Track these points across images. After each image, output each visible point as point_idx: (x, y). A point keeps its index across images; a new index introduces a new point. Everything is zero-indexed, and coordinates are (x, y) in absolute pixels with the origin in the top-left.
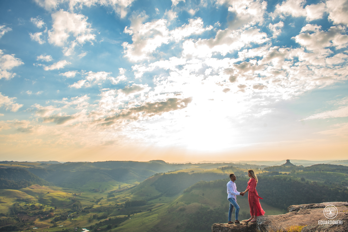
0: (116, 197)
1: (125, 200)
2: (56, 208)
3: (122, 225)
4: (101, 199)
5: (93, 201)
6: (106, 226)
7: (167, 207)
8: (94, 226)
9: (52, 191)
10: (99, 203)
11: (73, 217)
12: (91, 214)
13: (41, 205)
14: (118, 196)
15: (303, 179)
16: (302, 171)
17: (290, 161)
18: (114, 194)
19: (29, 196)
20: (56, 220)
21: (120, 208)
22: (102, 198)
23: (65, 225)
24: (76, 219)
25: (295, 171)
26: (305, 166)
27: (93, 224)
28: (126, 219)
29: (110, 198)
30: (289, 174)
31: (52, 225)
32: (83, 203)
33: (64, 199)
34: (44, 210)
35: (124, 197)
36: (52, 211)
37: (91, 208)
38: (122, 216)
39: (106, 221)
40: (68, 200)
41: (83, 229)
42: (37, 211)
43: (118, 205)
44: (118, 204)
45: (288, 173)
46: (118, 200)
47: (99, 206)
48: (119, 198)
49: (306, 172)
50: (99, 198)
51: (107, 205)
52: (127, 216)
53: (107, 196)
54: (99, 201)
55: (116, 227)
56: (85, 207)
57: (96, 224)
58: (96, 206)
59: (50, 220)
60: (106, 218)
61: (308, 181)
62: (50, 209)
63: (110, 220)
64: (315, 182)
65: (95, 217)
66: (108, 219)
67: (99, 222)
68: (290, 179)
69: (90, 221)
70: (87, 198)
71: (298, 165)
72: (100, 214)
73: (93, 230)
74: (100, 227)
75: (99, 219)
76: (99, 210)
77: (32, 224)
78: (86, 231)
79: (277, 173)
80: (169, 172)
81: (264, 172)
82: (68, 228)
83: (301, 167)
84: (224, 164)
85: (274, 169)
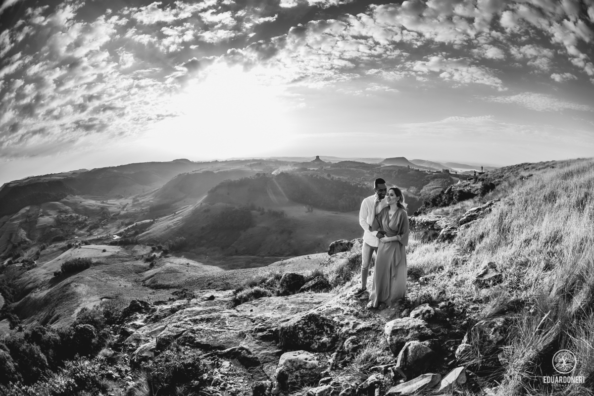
0: (140, 201)
1: (149, 205)
2: (89, 217)
3: (148, 230)
4: (126, 205)
5: (120, 208)
6: (134, 231)
7: (191, 209)
8: (123, 232)
9: (84, 200)
10: (125, 209)
11: (104, 225)
12: (119, 221)
13: (77, 215)
14: (143, 200)
15: (329, 176)
16: (329, 167)
17: (320, 158)
18: (138, 198)
19: (67, 207)
20: (91, 228)
21: (145, 213)
22: (128, 204)
23: (99, 232)
24: (107, 227)
25: (322, 167)
26: (333, 162)
27: (122, 230)
28: (151, 224)
29: (135, 203)
30: (317, 171)
31: (88, 233)
32: (110, 210)
33: (94, 208)
34: (80, 220)
35: (148, 202)
36: (86, 220)
37: (118, 214)
38: (148, 221)
39: (133, 227)
40: (98, 208)
41: (114, 236)
42: (75, 221)
43: (143, 210)
44: (143, 208)
45: (316, 169)
46: (142, 205)
47: (126, 212)
48: (143, 202)
49: (333, 169)
50: (124, 204)
51: (132, 210)
52: (152, 220)
53: (132, 201)
54: (124, 207)
55: (143, 232)
56: (113, 214)
57: (125, 230)
58: (122, 213)
59: (86, 229)
60: (133, 223)
61: (333, 177)
62: (84, 219)
63: (136, 225)
65: (122, 224)
66: (134, 224)
67: (127, 228)
68: (317, 175)
69: (119, 228)
70: (114, 205)
71: (327, 162)
72: (127, 221)
73: (123, 236)
74: (129, 233)
75: (127, 225)
76: (126, 216)
77: (74, 234)
78: (117, 237)
79: (305, 169)
80: (193, 171)
81: (293, 168)
82: (101, 236)
83: (329, 164)
84: (254, 160)
85: (304, 165)
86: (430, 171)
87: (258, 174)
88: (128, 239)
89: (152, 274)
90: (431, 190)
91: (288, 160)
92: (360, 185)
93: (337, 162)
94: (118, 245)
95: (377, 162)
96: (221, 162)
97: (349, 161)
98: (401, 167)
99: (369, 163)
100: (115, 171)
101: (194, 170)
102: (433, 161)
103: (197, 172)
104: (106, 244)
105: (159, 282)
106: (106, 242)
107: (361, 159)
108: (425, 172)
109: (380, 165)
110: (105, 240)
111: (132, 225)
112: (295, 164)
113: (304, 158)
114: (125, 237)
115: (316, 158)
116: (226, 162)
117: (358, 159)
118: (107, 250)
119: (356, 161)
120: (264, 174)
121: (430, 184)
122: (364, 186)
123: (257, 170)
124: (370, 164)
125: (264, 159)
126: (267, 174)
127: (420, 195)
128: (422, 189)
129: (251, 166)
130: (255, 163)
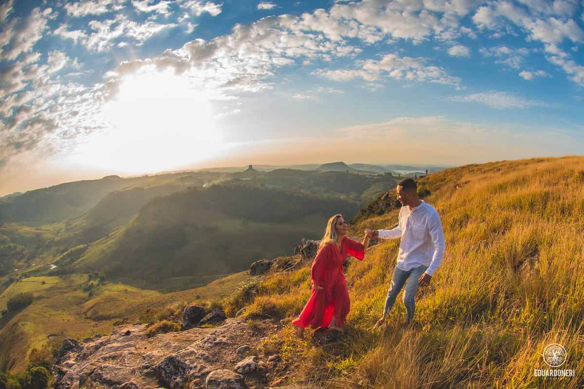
0: (73, 225)
1: (82, 228)
2: (25, 246)
3: (83, 256)
4: (60, 230)
5: (54, 234)
6: (69, 259)
7: (123, 230)
8: (59, 261)
9: (19, 227)
10: (59, 235)
11: (41, 254)
12: (54, 249)
13: (15, 244)
14: (75, 224)
15: (263, 185)
16: (263, 176)
17: (252, 167)
18: (71, 222)
19: (5, 237)
20: (29, 259)
21: (79, 238)
22: (61, 228)
23: (36, 263)
24: (43, 256)
25: (256, 177)
26: (266, 171)
27: (58, 259)
28: (85, 249)
29: (68, 227)
30: (250, 181)
31: (27, 265)
32: (45, 236)
33: (30, 235)
34: (18, 250)
35: (80, 225)
36: (23, 250)
37: (53, 241)
38: (82, 246)
39: (68, 254)
40: (34, 236)
41: (51, 265)
42: (13, 252)
43: (76, 234)
44: (76, 233)
45: (249, 179)
46: (75, 229)
47: (60, 238)
48: (76, 226)
49: (268, 178)
50: (58, 229)
51: (66, 235)
52: (86, 245)
53: (65, 225)
54: (58, 232)
55: (78, 259)
56: (48, 241)
57: (61, 258)
58: (57, 239)
59: (24, 260)
60: (68, 250)
61: (267, 187)
62: (21, 248)
63: (71, 252)
65: (58, 251)
66: (69, 251)
67: (62, 256)
68: (250, 186)
69: (55, 256)
70: (48, 230)
71: (260, 171)
72: (62, 248)
73: (59, 265)
74: (65, 261)
75: (62, 252)
76: (60, 243)
77: (14, 266)
78: (54, 267)
79: (238, 180)
80: (123, 189)
81: (225, 179)
82: (39, 266)
83: (263, 173)
84: (185, 173)
85: (237, 176)
86: (370, 175)
87: (189, 188)
88: (65, 267)
89: (92, 305)
90: (372, 194)
91: (220, 171)
92: (296, 193)
94: (56, 276)
95: (314, 169)
96: (151, 177)
97: (284, 169)
98: (340, 172)
99: (305, 169)
100: (47, 193)
101: (124, 187)
102: (373, 164)
103: (127, 189)
104: (44, 275)
105: (101, 313)
106: (44, 273)
107: (296, 166)
108: (365, 176)
109: (316, 172)
110: (43, 271)
111: (67, 252)
112: (228, 175)
113: (237, 168)
114: (61, 266)
115: (249, 167)
116: (156, 176)
118: (46, 281)
119: (292, 168)
120: (196, 188)
121: (371, 188)
122: (300, 195)
123: (188, 184)
124: (306, 171)
125: (195, 171)
126: (199, 187)
127: (361, 200)
128: (363, 193)
129: (182, 179)
130: (186, 175)
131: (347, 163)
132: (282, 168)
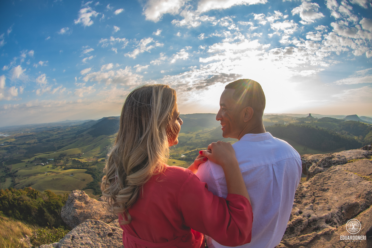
1: (206, 139)
5: (187, 139)
6: (195, 154)
8: (188, 153)
10: (190, 140)
12: (186, 147)
14: (202, 136)
15: (317, 127)
16: (317, 121)
17: (311, 115)
18: (199, 134)
21: (204, 144)
22: (192, 137)
24: (177, 149)
25: (313, 121)
26: (318, 118)
29: (198, 137)
30: (310, 123)
35: (206, 137)
37: (185, 143)
41: (182, 155)
43: (202, 141)
45: (309, 122)
46: (202, 139)
47: (191, 142)
48: (203, 137)
49: (319, 122)
51: (195, 141)
53: (195, 135)
54: (190, 138)
57: (189, 152)
58: (188, 142)
60: (195, 149)
61: (319, 128)
63: (197, 150)
64: (322, 129)
65: (188, 148)
66: (196, 150)
67: (191, 151)
68: (310, 126)
69: (185, 150)
71: (315, 118)
72: (191, 147)
73: (187, 156)
74: (192, 154)
75: (191, 149)
76: (190, 144)
78: (183, 156)
79: (303, 122)
81: (296, 121)
82: (173, 154)
83: (316, 119)
84: (272, 115)
85: (302, 120)
86: (369, 125)
87: (276, 125)
88: (191, 157)
90: (369, 138)
91: (292, 116)
92: (334, 134)
93: (321, 118)
94: (184, 161)
95: (342, 118)
98: (355, 122)
99: (338, 119)
102: (370, 117)
104: (176, 159)
106: (176, 158)
108: (367, 125)
109: (344, 121)
110: (175, 156)
111: (195, 150)
113: (302, 115)
114: (189, 156)
115: (309, 115)
117: (332, 116)
118: (176, 162)
119: (331, 117)
120: (280, 124)
121: (369, 134)
122: (336, 135)
123: (276, 121)
124: (339, 120)
126: (281, 124)
127: (364, 141)
128: (365, 137)
129: (271, 119)
130: (274, 117)
131: (359, 116)
132: (327, 117)
